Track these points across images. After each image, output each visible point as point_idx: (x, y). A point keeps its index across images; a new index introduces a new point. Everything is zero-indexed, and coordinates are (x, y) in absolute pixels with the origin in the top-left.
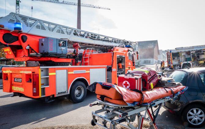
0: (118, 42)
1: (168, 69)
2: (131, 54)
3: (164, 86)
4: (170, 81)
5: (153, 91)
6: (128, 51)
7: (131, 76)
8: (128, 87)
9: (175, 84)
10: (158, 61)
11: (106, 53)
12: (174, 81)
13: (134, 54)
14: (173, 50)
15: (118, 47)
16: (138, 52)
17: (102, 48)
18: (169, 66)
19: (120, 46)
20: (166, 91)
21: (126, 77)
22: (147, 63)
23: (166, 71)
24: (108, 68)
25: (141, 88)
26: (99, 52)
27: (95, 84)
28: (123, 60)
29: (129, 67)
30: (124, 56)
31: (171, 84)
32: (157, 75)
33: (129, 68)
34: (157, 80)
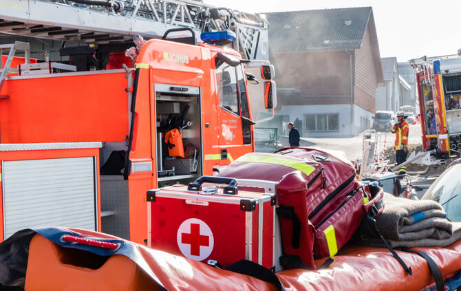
0: (161, 14)
1: (427, 159)
2: (233, 81)
3: (394, 244)
4: (421, 215)
5: (336, 269)
6: (219, 60)
7: (220, 191)
8: (206, 251)
9: (447, 229)
10: (378, 116)
11: (93, 72)
12: (443, 216)
13: (250, 78)
14: (448, 61)
15: (164, 38)
16: (272, 66)
17: (72, 43)
18: (429, 144)
19: (170, 35)
20: (399, 269)
21: (192, 198)
22: (320, 128)
23: (414, 167)
24: (107, 157)
25: (277, 252)
26: (54, 65)
27: (25, 238)
28: (191, 111)
29: (225, 151)
30: (193, 91)
31: (429, 228)
32: (356, 185)
33: (224, 157)
34: (355, 209)
